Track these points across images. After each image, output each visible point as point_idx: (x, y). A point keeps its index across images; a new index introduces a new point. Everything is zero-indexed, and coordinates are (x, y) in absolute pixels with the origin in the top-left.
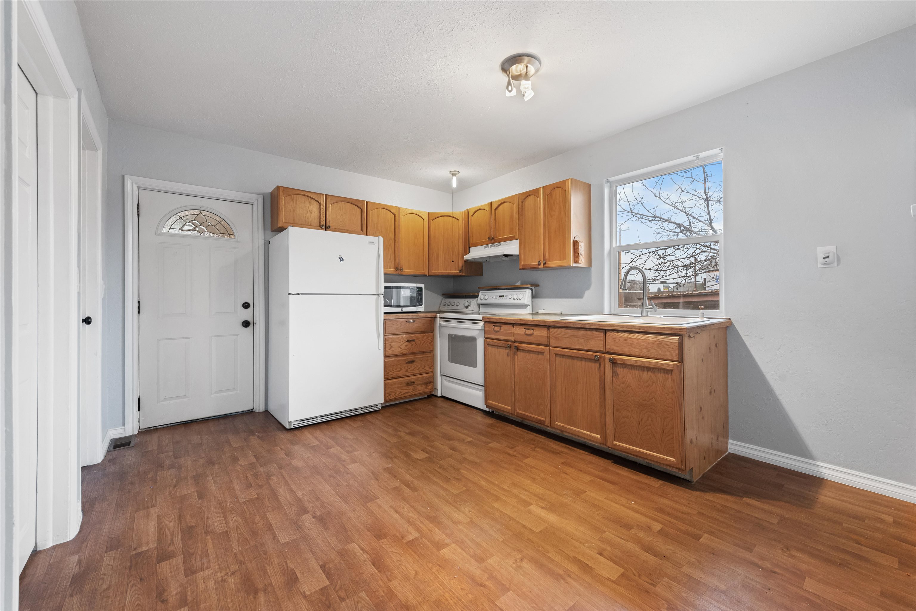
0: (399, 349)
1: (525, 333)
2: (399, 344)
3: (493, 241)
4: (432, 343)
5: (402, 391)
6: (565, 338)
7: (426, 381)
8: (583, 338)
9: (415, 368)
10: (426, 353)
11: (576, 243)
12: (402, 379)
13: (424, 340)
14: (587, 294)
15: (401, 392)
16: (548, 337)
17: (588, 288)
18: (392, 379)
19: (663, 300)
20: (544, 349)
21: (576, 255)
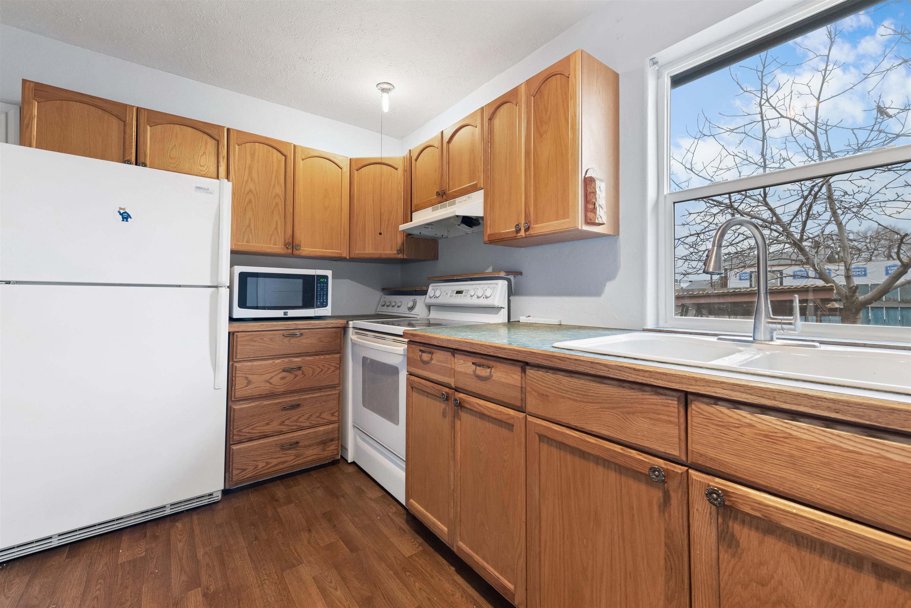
0: (268, 385)
1: (475, 372)
2: (267, 377)
3: (444, 197)
4: (338, 372)
5: (270, 461)
6: (563, 397)
7: (324, 438)
8: (613, 408)
9: (300, 417)
10: (325, 388)
11: (589, 182)
12: (271, 439)
13: (321, 367)
14: (610, 287)
15: (268, 463)
16: (523, 390)
17: (612, 276)
18: (251, 440)
19: (699, 300)
20: (513, 418)
21: (591, 206)
